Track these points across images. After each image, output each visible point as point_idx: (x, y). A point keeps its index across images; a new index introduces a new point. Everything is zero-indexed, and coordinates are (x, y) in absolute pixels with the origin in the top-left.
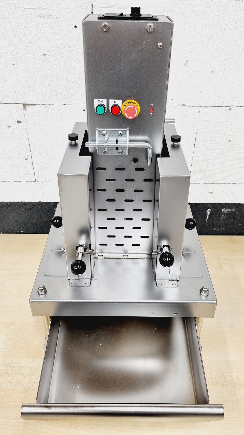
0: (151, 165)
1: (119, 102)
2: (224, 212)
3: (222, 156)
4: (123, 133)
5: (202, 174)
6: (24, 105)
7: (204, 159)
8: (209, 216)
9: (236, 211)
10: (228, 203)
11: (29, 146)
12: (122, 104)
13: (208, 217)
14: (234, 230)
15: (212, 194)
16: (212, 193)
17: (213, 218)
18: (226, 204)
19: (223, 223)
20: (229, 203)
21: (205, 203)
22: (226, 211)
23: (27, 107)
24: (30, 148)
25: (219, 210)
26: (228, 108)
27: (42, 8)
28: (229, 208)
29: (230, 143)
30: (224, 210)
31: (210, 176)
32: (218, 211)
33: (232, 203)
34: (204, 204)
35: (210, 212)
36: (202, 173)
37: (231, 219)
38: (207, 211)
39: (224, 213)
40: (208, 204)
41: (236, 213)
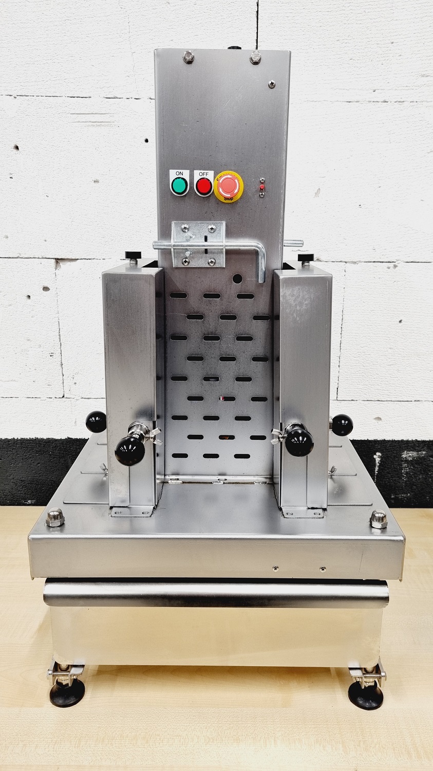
0: (265, 282)
1: (210, 175)
2: (405, 458)
3: (390, 348)
4: (217, 228)
5: (358, 383)
6: (58, 260)
7: (359, 353)
8: (379, 467)
9: (428, 456)
10: (410, 439)
11: (58, 331)
12: (215, 178)
13: (377, 469)
14: (430, 498)
15: (380, 422)
16: (379, 419)
17: (388, 470)
18: (408, 441)
19: (406, 481)
20: (414, 439)
21: (369, 439)
22: (410, 456)
23: (62, 264)
24: (60, 335)
25: (397, 453)
26: (391, 265)
27: (97, 114)
28: (414, 450)
29: (401, 324)
30: (405, 455)
31: (372, 386)
32: (394, 457)
33: (419, 439)
34: (368, 441)
35: (379, 459)
36: (360, 381)
37: (422, 473)
38: (375, 456)
39: (406, 461)
40: (376, 441)
41: (429, 461)
